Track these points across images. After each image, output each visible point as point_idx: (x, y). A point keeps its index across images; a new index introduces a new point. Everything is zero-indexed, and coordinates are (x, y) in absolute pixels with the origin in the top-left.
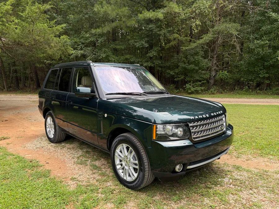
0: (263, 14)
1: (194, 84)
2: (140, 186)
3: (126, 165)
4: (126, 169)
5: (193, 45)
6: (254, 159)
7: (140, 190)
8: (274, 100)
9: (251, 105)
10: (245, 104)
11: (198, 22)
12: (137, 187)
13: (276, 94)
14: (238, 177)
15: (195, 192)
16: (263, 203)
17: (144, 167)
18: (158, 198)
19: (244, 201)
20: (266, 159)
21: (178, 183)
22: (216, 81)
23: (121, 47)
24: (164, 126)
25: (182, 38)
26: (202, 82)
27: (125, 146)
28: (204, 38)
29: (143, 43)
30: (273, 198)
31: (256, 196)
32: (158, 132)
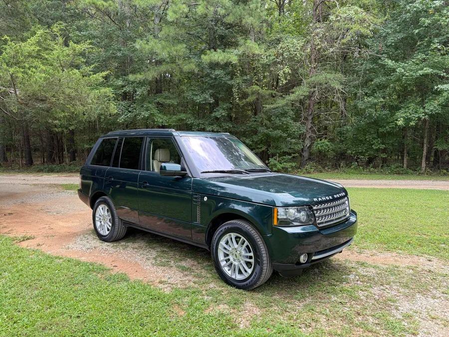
0: (375, 60)
1: (280, 159)
2: (255, 283)
3: (235, 260)
4: (235, 265)
5: (281, 102)
6: (380, 254)
7: (254, 290)
8: (394, 182)
9: (364, 189)
10: (356, 187)
11: (287, 70)
12: (252, 285)
13: (397, 174)
14: (364, 274)
15: (319, 291)
16: (397, 298)
17: (262, 259)
18: (278, 297)
19: (376, 296)
20: (394, 254)
21: (296, 282)
22: (311, 154)
23: (173, 101)
24: (285, 209)
25: (265, 92)
26: (293, 155)
27: (233, 235)
28: (297, 93)
29: (207, 97)
30: (408, 293)
31: (388, 292)
32: (279, 217)
